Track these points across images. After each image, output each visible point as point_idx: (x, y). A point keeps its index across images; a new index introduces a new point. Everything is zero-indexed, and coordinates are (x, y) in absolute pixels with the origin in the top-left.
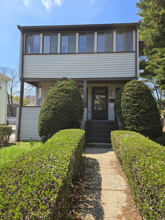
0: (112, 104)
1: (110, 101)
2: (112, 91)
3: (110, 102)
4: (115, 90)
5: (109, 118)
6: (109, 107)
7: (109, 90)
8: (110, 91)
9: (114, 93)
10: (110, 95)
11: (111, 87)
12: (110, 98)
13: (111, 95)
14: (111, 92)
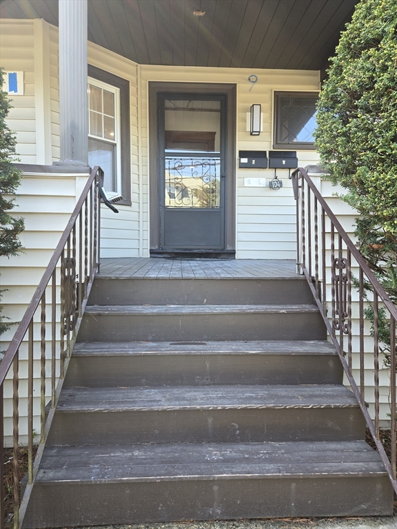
0: (255, 180)
1: (244, 160)
2: (256, 109)
3: (242, 166)
4: (268, 105)
5: (238, 247)
6: (238, 191)
7: (239, 105)
8: (245, 111)
9: (264, 121)
10: (244, 130)
11: (249, 85)
12: (243, 143)
13: (248, 129)
14: (249, 114)
